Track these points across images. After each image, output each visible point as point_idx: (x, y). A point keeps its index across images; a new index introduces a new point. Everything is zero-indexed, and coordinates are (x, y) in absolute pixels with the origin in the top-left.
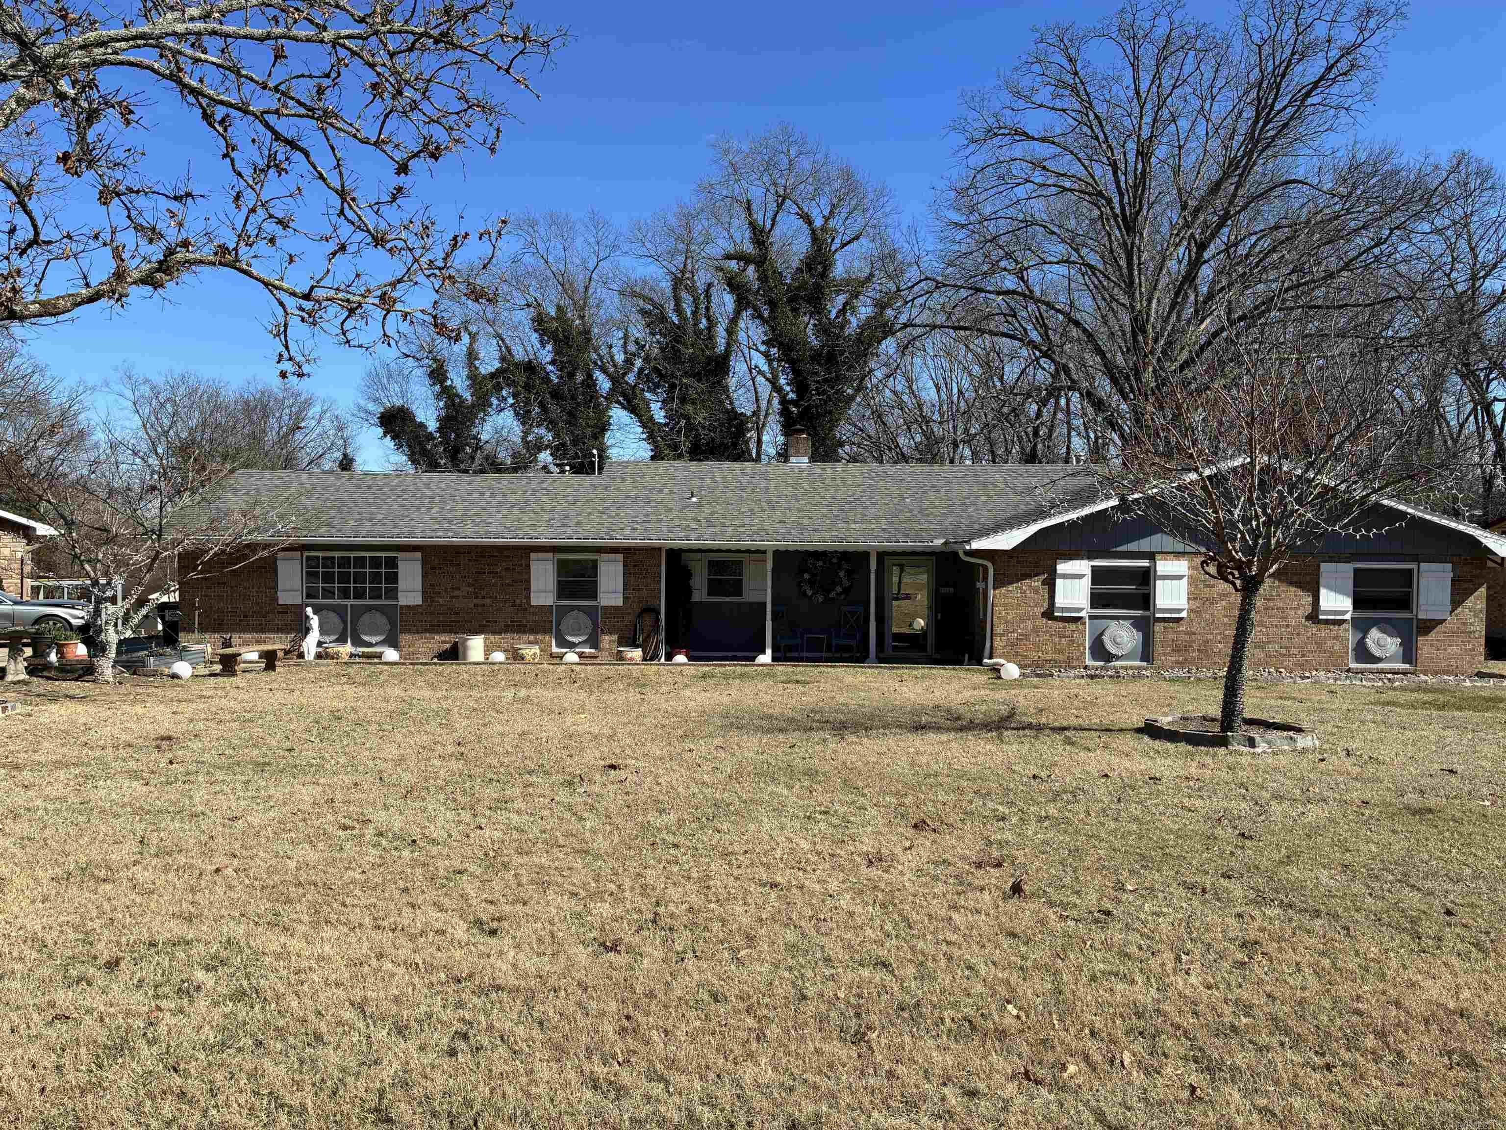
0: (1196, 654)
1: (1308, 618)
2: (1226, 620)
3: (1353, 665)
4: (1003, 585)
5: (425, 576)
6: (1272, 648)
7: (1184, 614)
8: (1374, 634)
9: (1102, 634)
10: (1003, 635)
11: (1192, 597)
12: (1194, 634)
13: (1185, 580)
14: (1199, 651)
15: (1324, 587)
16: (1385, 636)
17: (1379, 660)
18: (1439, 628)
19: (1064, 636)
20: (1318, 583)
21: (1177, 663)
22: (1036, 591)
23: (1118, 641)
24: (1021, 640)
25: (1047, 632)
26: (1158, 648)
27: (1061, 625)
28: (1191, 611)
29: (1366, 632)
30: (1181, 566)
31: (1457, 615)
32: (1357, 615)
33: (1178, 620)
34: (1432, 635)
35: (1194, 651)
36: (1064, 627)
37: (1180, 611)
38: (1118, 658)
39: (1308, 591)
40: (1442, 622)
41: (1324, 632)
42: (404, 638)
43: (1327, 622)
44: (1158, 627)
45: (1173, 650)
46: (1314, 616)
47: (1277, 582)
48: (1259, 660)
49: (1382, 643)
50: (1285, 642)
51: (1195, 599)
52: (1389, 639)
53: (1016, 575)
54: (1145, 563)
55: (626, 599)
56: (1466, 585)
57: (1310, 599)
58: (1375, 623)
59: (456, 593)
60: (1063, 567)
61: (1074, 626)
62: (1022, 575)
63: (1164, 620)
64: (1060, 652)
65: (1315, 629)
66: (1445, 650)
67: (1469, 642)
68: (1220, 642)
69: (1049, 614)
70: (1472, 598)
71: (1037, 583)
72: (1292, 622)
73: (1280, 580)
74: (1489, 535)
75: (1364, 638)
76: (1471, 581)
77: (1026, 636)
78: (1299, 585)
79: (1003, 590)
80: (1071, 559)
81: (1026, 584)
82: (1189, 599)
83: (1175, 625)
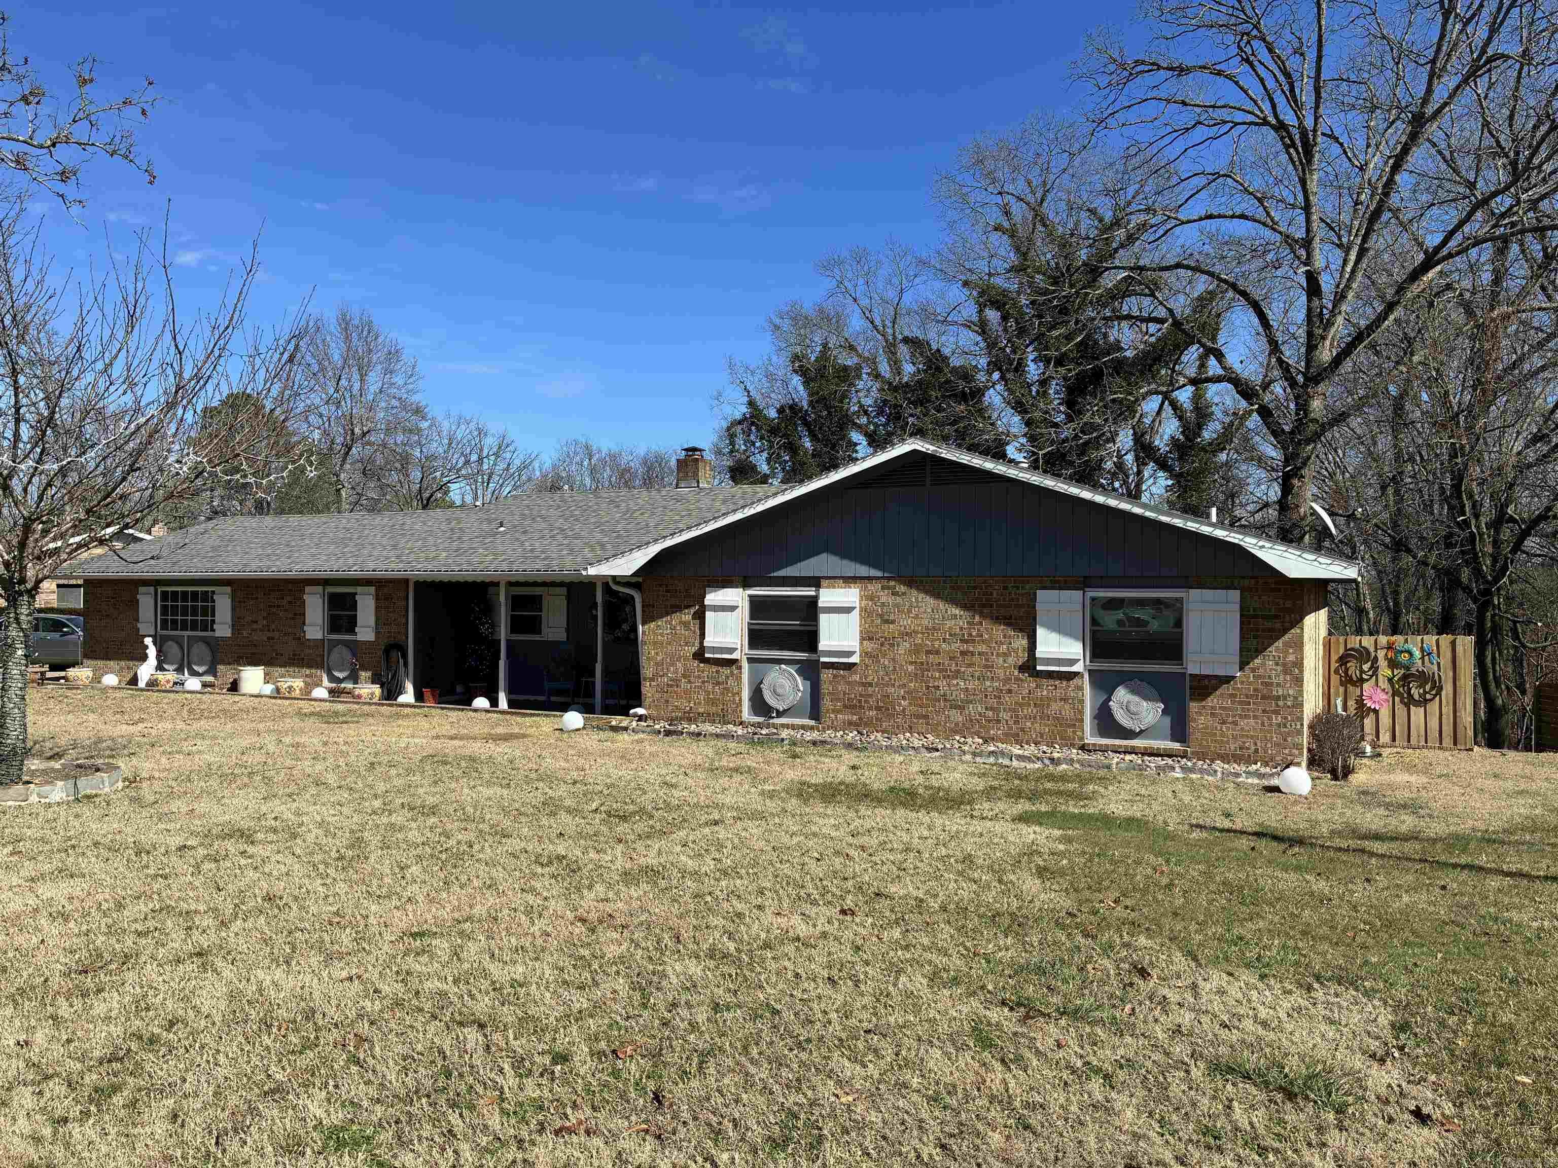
0: (873, 713)
1: (1022, 668)
2: (911, 668)
3: (1090, 739)
4: (653, 619)
5: (233, 609)
6: (972, 709)
7: (855, 659)
8: (1121, 694)
9: (761, 682)
10: (652, 680)
11: (866, 636)
12: (871, 685)
13: (856, 613)
14: (878, 708)
15: (1042, 625)
16: (1136, 699)
17: (1129, 734)
18: (1224, 689)
19: (718, 683)
20: (1035, 619)
21: (850, 723)
22: (686, 625)
23: (779, 691)
24: (671, 686)
25: (699, 677)
26: (827, 703)
27: (714, 669)
28: (865, 654)
29: (1110, 692)
30: (850, 596)
31: (1253, 670)
32: (1097, 666)
33: (850, 666)
34: (1212, 701)
35: (870, 708)
36: (718, 672)
37: (850, 654)
38: (780, 714)
39: (1021, 630)
40: (1228, 679)
41: (1046, 689)
42: (221, 668)
43: (1050, 675)
44: (826, 675)
45: (845, 706)
46: (1029, 666)
47: (977, 618)
48: (957, 724)
49: (1132, 708)
50: (993, 702)
51: (870, 639)
52: (1145, 704)
53: (666, 606)
54: (810, 592)
55: (377, 633)
56: (1268, 625)
57: (1025, 642)
58: (1123, 679)
59: (255, 626)
60: (713, 598)
61: (727, 671)
62: (672, 606)
63: (832, 666)
64: (713, 702)
65: (1033, 685)
66: (1235, 723)
67: (1277, 712)
68: (904, 698)
69: (699, 655)
70: (1279, 644)
71: (687, 616)
72: (1001, 673)
73: (982, 615)
74: (1268, 545)
75: (1109, 699)
76: (1276, 617)
77: (676, 682)
78: (1008, 621)
79: (653, 625)
80: (724, 587)
81: (676, 618)
82: (862, 639)
83: (846, 673)
